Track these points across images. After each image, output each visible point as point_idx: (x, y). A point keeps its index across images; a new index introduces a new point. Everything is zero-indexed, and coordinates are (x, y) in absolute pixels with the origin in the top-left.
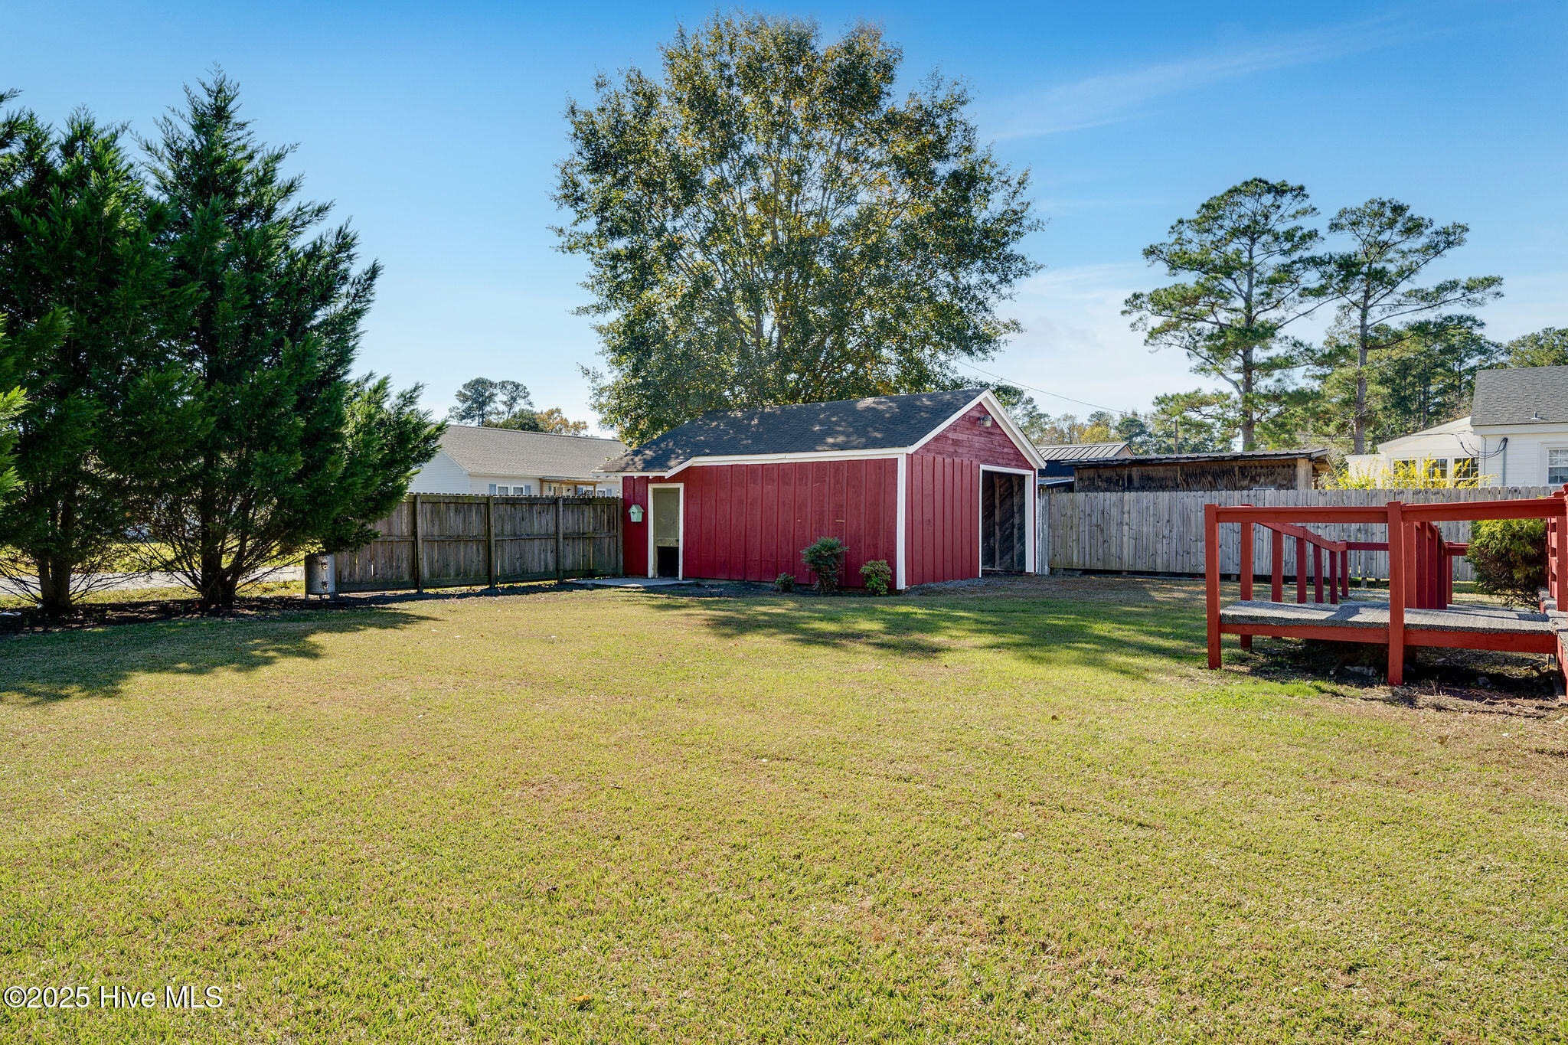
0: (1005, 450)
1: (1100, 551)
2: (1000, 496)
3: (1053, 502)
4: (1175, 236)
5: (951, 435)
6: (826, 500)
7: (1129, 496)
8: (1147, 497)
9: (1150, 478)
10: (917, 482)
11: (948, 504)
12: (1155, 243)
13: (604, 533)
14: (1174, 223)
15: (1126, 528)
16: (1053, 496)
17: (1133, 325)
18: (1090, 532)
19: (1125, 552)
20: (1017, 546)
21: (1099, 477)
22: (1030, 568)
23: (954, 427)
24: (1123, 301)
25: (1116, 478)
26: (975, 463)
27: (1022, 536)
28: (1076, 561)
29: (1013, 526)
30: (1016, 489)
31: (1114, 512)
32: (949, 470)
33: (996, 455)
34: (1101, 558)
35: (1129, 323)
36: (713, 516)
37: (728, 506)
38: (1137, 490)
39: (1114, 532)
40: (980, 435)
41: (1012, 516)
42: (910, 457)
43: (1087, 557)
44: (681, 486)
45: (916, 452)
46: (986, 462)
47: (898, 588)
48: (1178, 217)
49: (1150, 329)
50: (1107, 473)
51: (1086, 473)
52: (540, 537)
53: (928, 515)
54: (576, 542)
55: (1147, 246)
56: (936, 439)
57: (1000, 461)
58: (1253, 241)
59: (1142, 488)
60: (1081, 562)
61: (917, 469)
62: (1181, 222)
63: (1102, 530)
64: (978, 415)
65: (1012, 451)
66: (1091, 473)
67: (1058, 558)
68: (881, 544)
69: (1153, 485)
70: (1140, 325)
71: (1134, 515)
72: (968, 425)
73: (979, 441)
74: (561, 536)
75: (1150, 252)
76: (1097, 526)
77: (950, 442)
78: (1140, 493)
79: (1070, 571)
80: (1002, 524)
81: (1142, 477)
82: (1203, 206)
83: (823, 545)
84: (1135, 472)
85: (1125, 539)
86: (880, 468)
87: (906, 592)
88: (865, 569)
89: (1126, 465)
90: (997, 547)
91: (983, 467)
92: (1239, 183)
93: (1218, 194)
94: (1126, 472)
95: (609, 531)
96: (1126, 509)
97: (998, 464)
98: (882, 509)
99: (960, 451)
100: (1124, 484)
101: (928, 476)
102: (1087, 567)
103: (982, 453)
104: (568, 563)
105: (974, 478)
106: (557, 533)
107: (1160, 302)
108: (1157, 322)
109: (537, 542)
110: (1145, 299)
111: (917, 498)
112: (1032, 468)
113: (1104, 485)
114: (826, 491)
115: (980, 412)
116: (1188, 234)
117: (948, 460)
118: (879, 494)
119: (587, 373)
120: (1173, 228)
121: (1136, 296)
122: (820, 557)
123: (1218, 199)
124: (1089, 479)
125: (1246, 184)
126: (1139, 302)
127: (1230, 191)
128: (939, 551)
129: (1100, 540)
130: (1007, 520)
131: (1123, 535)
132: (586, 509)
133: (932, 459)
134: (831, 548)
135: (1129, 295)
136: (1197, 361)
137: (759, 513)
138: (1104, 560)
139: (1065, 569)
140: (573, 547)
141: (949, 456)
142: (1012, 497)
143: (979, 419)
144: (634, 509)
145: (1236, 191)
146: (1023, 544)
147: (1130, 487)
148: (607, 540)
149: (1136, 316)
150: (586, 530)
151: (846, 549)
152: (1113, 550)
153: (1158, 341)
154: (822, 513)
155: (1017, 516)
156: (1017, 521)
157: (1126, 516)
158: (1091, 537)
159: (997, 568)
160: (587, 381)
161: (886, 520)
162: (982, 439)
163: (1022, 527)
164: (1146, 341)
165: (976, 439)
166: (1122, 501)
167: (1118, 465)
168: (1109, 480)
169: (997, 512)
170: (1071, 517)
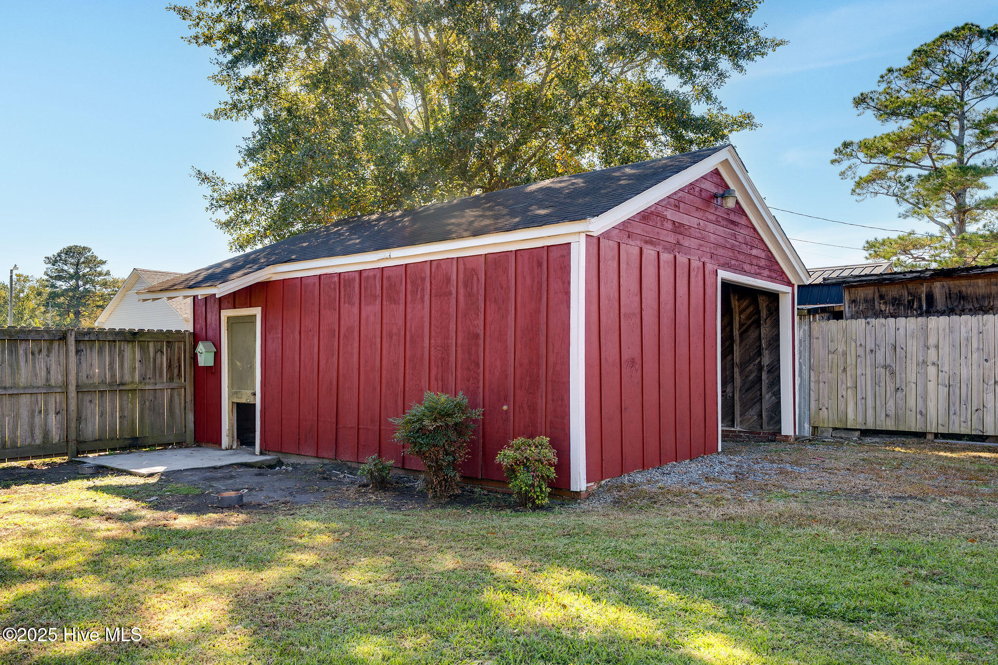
0: (754, 252)
1: (891, 403)
2: (741, 325)
3: (815, 333)
4: (884, 86)
5: (670, 214)
6: (452, 326)
7: (937, 323)
8: (967, 323)
9: (962, 297)
10: (609, 289)
11: (666, 331)
12: (866, 91)
13: (163, 384)
14: (884, 72)
15: (932, 370)
16: (815, 325)
17: (842, 174)
18: (874, 376)
19: (932, 405)
20: (767, 397)
21: (881, 297)
22: (787, 428)
23: (674, 201)
24: (833, 151)
25: (906, 298)
26: (709, 267)
27: (776, 382)
28: (853, 419)
29: (760, 368)
30: (764, 313)
31: (913, 346)
32: (667, 273)
33: (741, 257)
34: (892, 412)
35: (839, 172)
36: (297, 358)
37: (316, 341)
38: (942, 313)
39: (912, 377)
40: (717, 223)
41: (759, 353)
42: (595, 243)
43: (870, 412)
44: (257, 311)
45: (607, 235)
46: (727, 266)
47: (573, 488)
48: (888, 66)
49: (857, 179)
50: (893, 292)
51: (861, 293)
52: (31, 391)
53: (630, 351)
54: (108, 397)
55: (857, 94)
56: (645, 216)
57: (747, 267)
58: (965, 86)
59: (950, 311)
60: (860, 419)
61: (609, 267)
62: (890, 71)
63: (893, 373)
64: (713, 189)
65: (763, 255)
66: (869, 292)
67: (824, 413)
68: (541, 404)
69: (968, 306)
70: (849, 173)
71: (945, 349)
72: (698, 202)
73: (716, 232)
74: (72, 388)
75: (861, 101)
76: (885, 367)
77: (669, 226)
78: (955, 318)
79: (842, 431)
80: (743, 366)
81: (949, 296)
82: (915, 51)
83: (431, 409)
84: (938, 288)
85: (931, 386)
86: (540, 265)
87: (590, 495)
88: (506, 456)
89: (925, 279)
90: (737, 397)
91: (723, 274)
92: (949, 29)
93: (929, 40)
94: (924, 289)
95: (171, 379)
96: (932, 341)
97: (744, 272)
98: (543, 338)
99: (686, 242)
100: (920, 307)
101: (629, 282)
102: (870, 426)
103: (721, 251)
104: (92, 428)
105: (709, 291)
106: (66, 385)
107: (871, 148)
108: (865, 171)
109: (25, 400)
110: (855, 147)
111: (609, 318)
112: (789, 284)
113: (890, 309)
114: (453, 310)
115: (717, 185)
116: (900, 83)
117: (666, 257)
118: (538, 311)
119: (205, 179)
120: (882, 77)
121: (846, 145)
122: (422, 430)
123: (929, 45)
124: (866, 301)
125: (957, 29)
126: (848, 150)
127: (941, 37)
128: (651, 414)
129: (890, 388)
130: (751, 360)
131: (927, 380)
132: (127, 349)
133: (636, 251)
134: (445, 414)
135: (839, 145)
136: (905, 207)
137: (356, 351)
138: (897, 415)
139: (835, 429)
140: (102, 405)
141: (670, 250)
142: (759, 326)
143: (715, 196)
144: (201, 347)
145: (946, 37)
146: (777, 394)
147: (930, 309)
148: (166, 395)
149: (845, 164)
150: (127, 378)
151: (477, 413)
152: (911, 403)
153: (865, 191)
154: (446, 348)
155: (766, 353)
156: (766, 360)
157: (932, 352)
158: (876, 383)
159: (737, 428)
160: (206, 189)
161: (552, 359)
162: (720, 230)
163: (775, 369)
164: (853, 191)
165: (711, 227)
166: (925, 331)
167: (911, 280)
168: (896, 302)
169: (736, 348)
170: (845, 354)
